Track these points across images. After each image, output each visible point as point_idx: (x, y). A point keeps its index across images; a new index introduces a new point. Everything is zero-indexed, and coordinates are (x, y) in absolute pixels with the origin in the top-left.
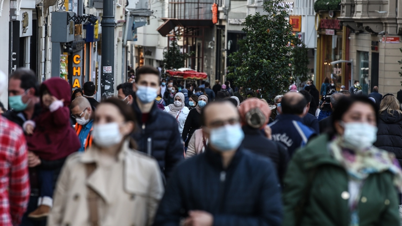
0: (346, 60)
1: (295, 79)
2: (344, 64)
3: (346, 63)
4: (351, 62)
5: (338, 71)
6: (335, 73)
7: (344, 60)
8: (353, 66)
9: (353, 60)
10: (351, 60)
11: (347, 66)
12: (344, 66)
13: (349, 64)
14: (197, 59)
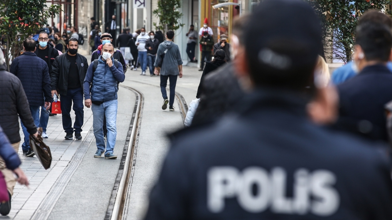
0: (233, 2)
1: (163, 27)
2: (232, 7)
3: (233, 6)
4: (239, 5)
5: (226, 17)
6: (222, 19)
7: (231, 2)
8: (242, 10)
9: (242, 3)
10: (240, 2)
11: (235, 10)
12: (232, 10)
13: (238, 8)
14: (73, 6)
